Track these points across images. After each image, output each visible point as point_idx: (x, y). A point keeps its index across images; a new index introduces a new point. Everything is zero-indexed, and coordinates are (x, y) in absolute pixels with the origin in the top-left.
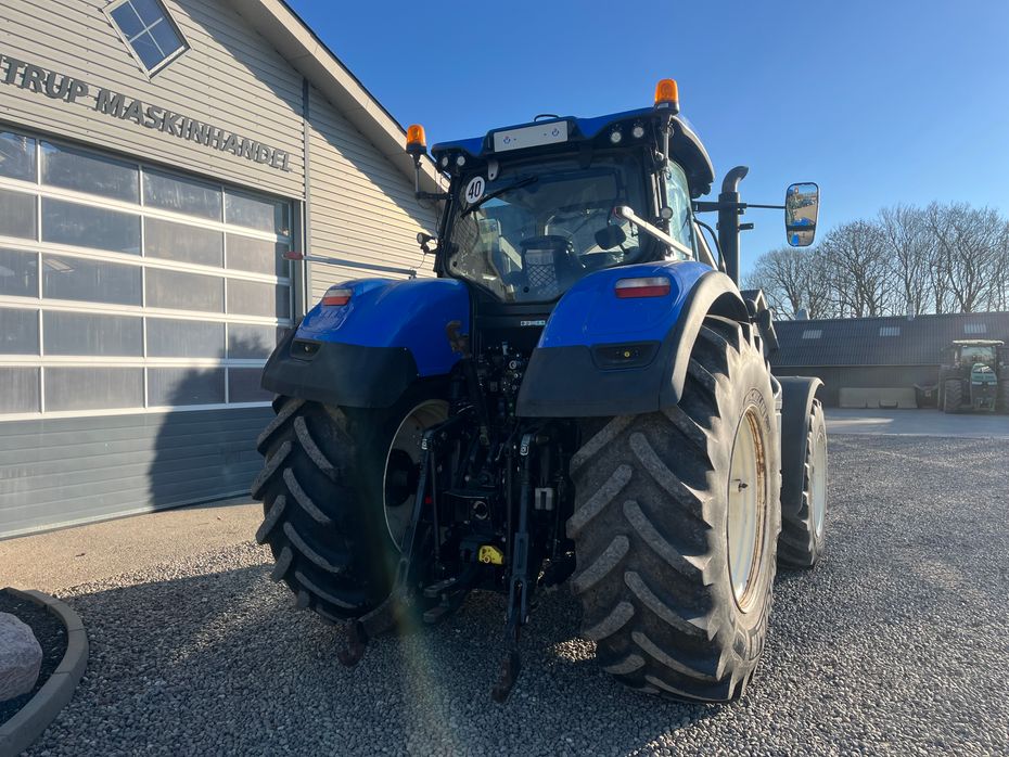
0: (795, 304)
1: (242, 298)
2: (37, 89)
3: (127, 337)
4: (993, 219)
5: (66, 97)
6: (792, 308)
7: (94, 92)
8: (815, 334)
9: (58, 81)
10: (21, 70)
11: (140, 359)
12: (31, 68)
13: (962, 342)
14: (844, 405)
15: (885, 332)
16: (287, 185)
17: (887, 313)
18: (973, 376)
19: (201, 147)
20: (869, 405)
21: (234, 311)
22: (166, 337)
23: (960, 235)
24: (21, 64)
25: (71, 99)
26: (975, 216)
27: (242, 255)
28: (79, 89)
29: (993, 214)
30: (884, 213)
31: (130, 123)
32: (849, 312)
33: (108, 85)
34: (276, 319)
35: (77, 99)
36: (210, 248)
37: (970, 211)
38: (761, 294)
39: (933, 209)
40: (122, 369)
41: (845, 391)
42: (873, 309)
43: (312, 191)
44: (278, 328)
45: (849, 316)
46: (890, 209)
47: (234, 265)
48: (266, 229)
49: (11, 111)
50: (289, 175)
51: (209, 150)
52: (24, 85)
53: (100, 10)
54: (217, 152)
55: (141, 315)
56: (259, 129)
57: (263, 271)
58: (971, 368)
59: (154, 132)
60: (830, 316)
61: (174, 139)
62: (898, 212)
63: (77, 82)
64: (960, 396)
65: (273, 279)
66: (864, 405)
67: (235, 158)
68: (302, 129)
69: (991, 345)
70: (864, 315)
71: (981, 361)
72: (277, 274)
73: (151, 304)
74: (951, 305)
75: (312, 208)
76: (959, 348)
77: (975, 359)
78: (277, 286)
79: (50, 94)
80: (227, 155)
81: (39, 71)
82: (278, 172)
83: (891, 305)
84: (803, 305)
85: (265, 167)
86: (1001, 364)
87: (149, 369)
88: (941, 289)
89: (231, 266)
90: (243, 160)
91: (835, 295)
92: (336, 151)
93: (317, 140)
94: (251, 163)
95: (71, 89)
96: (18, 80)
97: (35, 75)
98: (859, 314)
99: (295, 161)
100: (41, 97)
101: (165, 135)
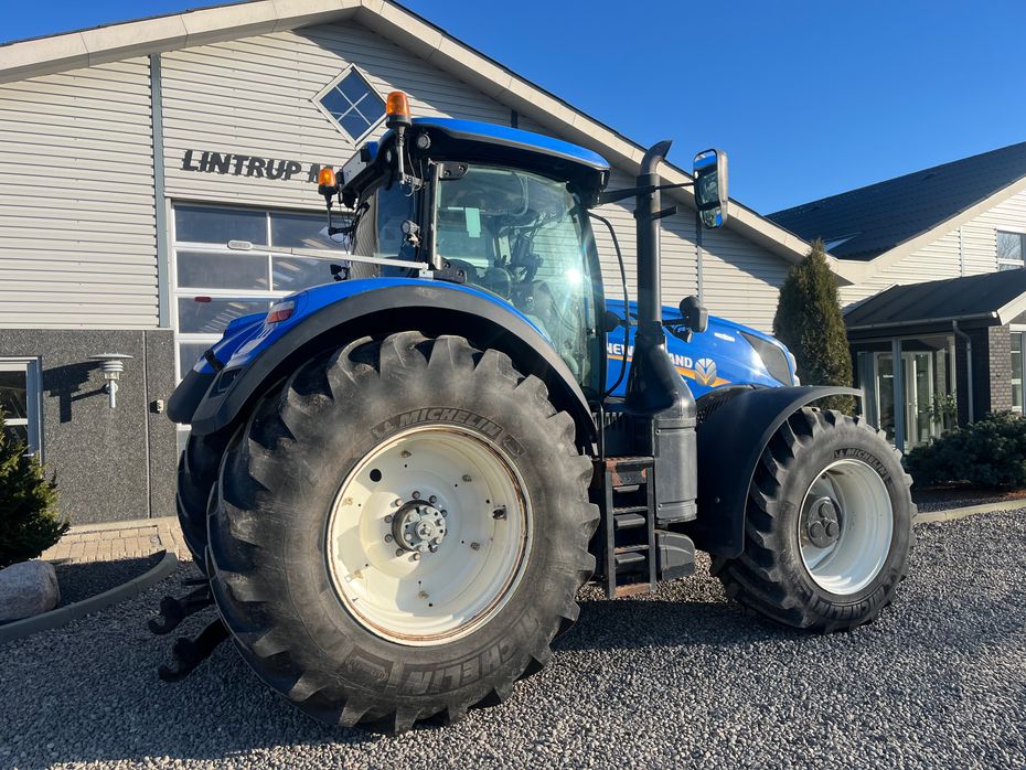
2: (260, 175)
5: (283, 177)
7: (306, 168)
9: (276, 165)
10: (246, 163)
12: (254, 159)
24: (246, 158)
25: (288, 177)
28: (294, 168)
33: (317, 160)
35: (293, 176)
49: (240, 196)
52: (250, 173)
53: (310, 101)
63: (292, 163)
79: (271, 177)
81: (261, 161)
95: (288, 169)
96: (245, 170)
97: (257, 164)
100: (264, 180)
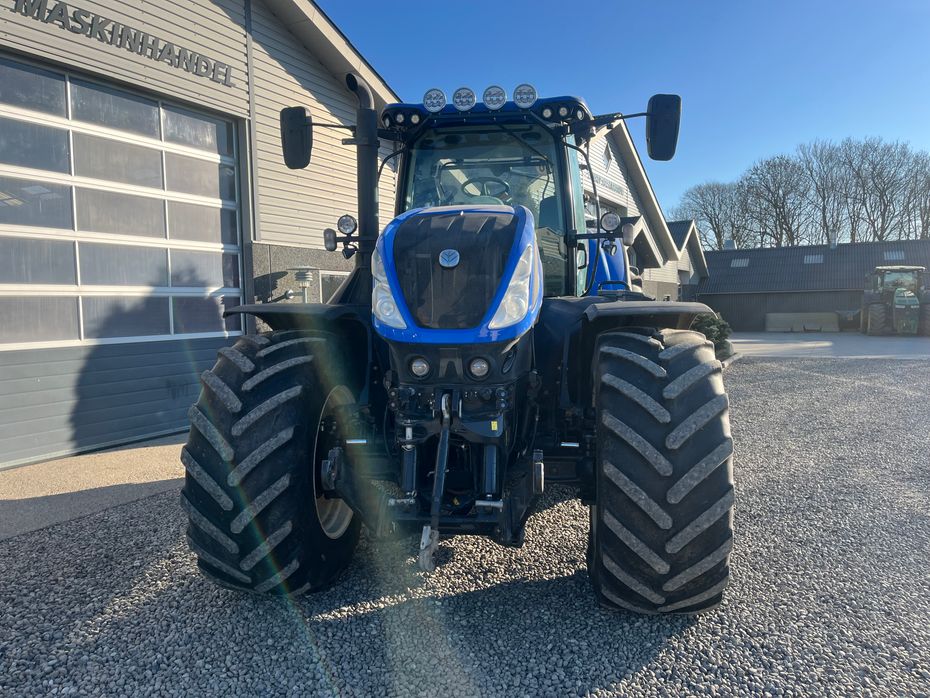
0: (718, 235)
1: (187, 222)
3: (57, 263)
4: (904, 154)
6: (716, 240)
8: (743, 263)
11: (73, 288)
13: (885, 268)
14: (771, 330)
15: (809, 259)
16: (231, 102)
17: (805, 243)
18: (896, 300)
19: (134, 56)
20: (795, 330)
21: (176, 236)
22: (103, 264)
23: (874, 169)
26: (887, 149)
27: (184, 176)
29: (904, 147)
30: (802, 148)
31: (54, 27)
32: (769, 243)
34: (222, 246)
36: (148, 168)
37: (882, 145)
38: (693, 224)
39: (848, 144)
40: (53, 299)
41: (772, 317)
42: (791, 238)
43: (258, 109)
44: (224, 254)
45: (769, 246)
46: (807, 145)
47: (175, 187)
48: (208, 148)
50: (232, 91)
51: (143, 59)
54: (152, 62)
55: (73, 239)
56: (198, 39)
57: (207, 193)
58: (893, 293)
59: (81, 38)
60: (752, 246)
61: (104, 46)
62: (815, 146)
64: (883, 320)
65: (217, 203)
66: (789, 329)
67: (172, 69)
68: (244, 41)
69: (912, 271)
70: (783, 244)
71: (902, 287)
72: (221, 198)
73: (83, 227)
74: (865, 234)
75: (259, 127)
76: (882, 273)
77: (897, 284)
78: (222, 210)
80: (163, 65)
82: (220, 86)
83: (808, 235)
84: (726, 236)
85: (205, 80)
86: (922, 288)
87: (83, 298)
88: (855, 219)
89: (171, 188)
90: (180, 72)
91: (756, 226)
92: (278, 65)
93: (259, 53)
94: (190, 76)
98: (779, 244)
99: (238, 76)
101: (94, 42)
